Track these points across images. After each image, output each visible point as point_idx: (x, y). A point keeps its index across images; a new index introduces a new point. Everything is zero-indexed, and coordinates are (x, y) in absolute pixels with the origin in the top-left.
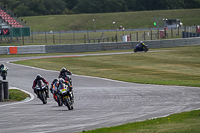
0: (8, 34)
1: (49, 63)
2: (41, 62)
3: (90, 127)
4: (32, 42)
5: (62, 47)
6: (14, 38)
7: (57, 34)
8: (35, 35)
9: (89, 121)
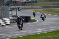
0: (31, 2)
1: (43, 11)
2: (40, 11)
3: (55, 30)
4: (38, 5)
5: (47, 6)
6: (32, 4)
7: (45, 3)
8: (39, 3)
9: (55, 28)
